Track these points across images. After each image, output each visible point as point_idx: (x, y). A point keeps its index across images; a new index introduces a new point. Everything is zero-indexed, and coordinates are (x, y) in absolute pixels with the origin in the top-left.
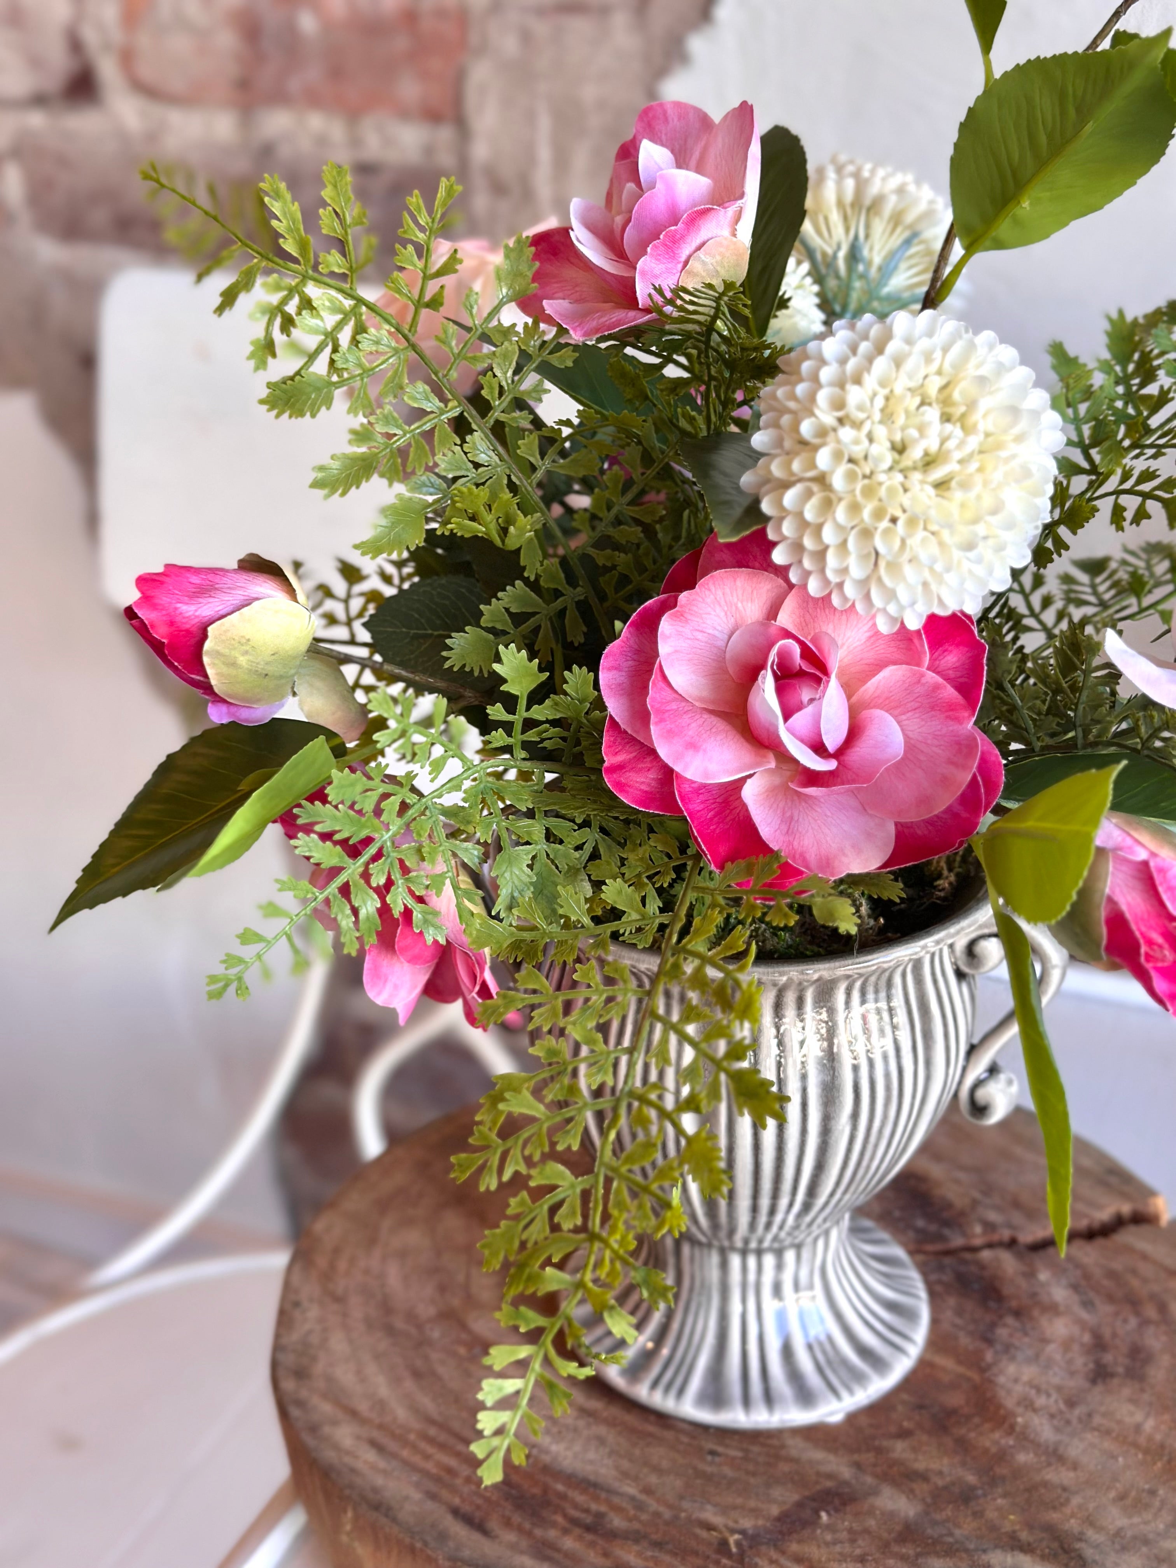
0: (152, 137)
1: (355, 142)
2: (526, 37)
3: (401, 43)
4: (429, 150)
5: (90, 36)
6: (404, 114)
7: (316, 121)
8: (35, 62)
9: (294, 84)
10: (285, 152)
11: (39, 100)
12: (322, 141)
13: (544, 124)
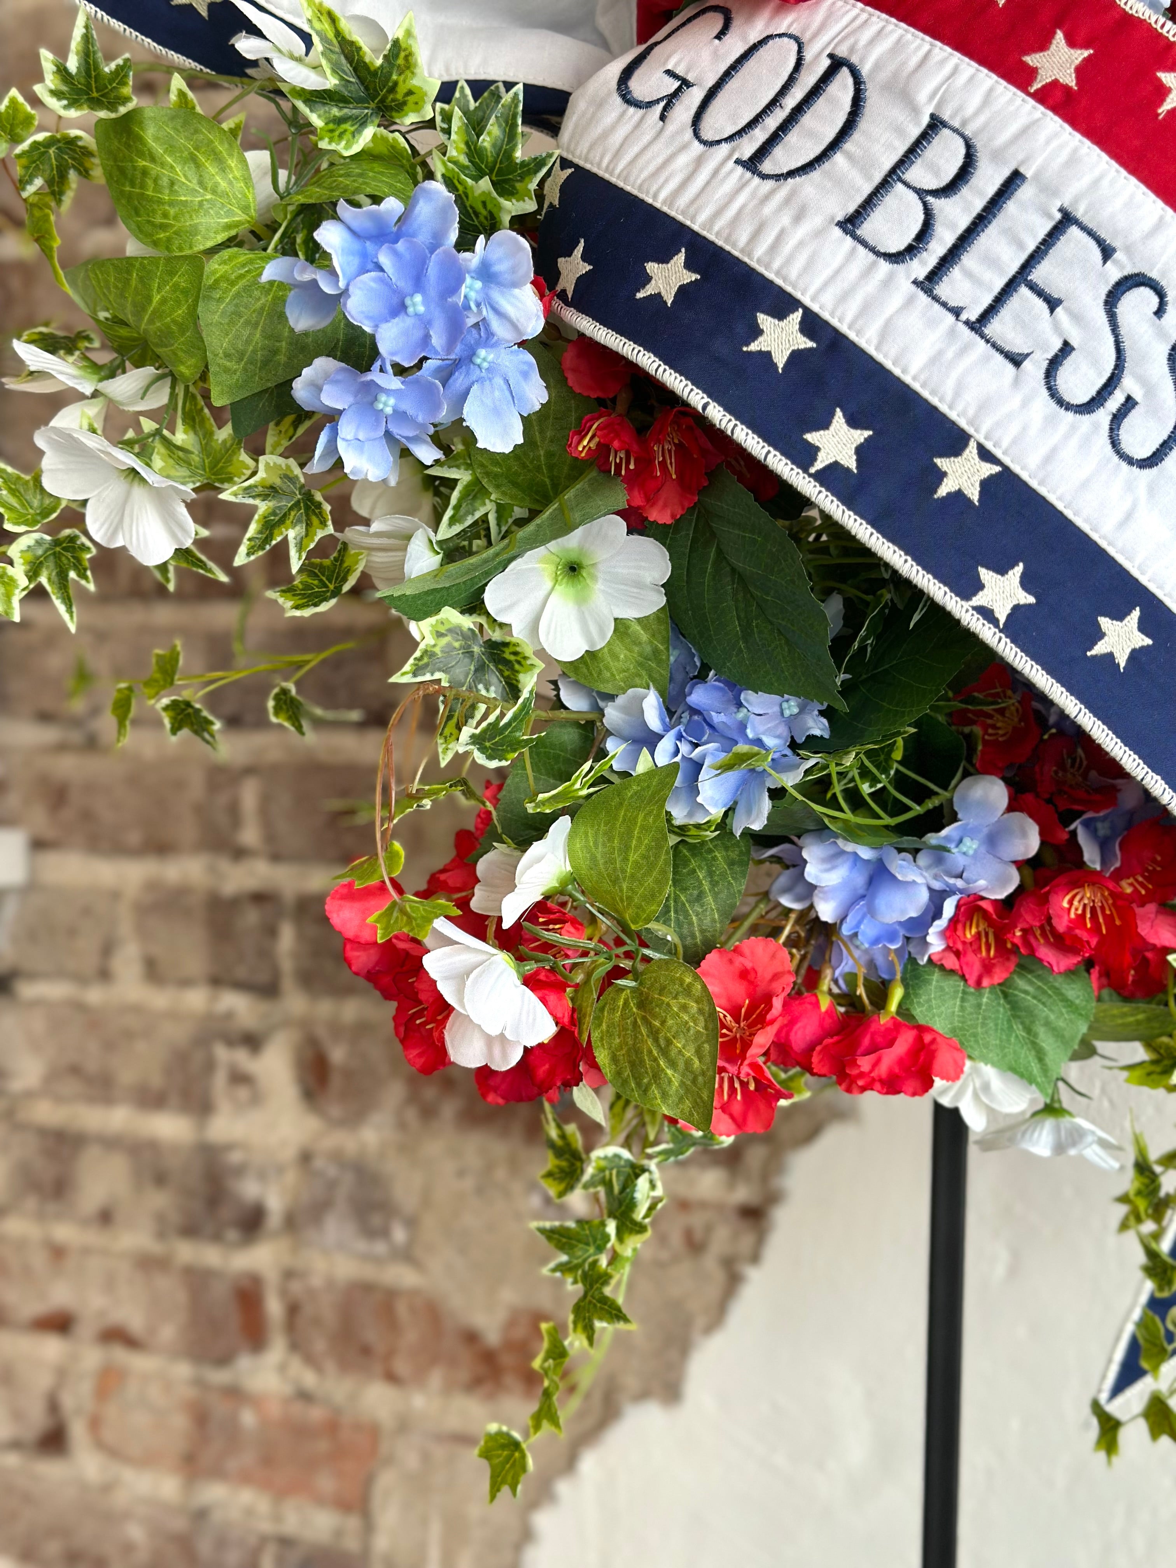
0: (107, 1488)
1: (277, 1518)
2: (426, 1458)
3: (323, 1446)
4: (339, 1533)
5: (68, 1401)
6: (320, 1501)
7: (247, 1496)
8: (17, 1415)
9: (232, 1464)
10: (217, 1517)
11: (15, 1445)
12: (249, 1512)
13: (435, 1530)
